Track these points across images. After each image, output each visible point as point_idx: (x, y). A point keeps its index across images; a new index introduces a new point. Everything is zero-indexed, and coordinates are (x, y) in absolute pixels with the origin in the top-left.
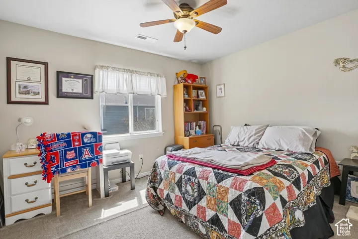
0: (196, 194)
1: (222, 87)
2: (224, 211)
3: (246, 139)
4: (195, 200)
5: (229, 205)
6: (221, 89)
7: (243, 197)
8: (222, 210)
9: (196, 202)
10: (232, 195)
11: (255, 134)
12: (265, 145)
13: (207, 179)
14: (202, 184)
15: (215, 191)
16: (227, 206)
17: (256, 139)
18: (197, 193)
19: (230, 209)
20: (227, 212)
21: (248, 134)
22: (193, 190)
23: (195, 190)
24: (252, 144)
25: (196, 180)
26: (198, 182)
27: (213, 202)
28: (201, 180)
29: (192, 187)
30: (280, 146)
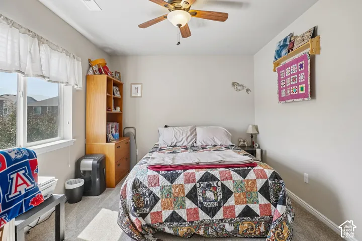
0: (220, 197)
1: (139, 86)
2: (255, 200)
3: (184, 139)
4: (219, 203)
5: (258, 193)
6: (137, 88)
7: (270, 182)
8: (252, 199)
9: (222, 204)
10: (260, 183)
11: (191, 134)
12: (203, 143)
13: (231, 178)
14: (227, 185)
15: (243, 186)
16: (257, 194)
17: (194, 138)
18: (221, 195)
19: (260, 195)
20: (257, 199)
21: (184, 135)
22: (216, 195)
23: (218, 194)
24: (191, 143)
25: (219, 184)
26: (222, 184)
27: (242, 197)
28: (224, 182)
29: (214, 192)
30: (215, 142)
